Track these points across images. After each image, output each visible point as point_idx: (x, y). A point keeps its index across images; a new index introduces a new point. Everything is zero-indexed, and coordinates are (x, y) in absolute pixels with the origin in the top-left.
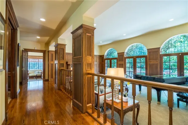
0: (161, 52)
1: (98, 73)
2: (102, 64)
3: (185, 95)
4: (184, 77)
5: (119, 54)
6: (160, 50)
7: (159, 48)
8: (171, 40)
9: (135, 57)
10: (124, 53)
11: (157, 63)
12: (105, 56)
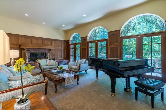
0: (121, 35)
1: (63, 58)
2: (67, 49)
3: (145, 83)
4: (143, 59)
5: (83, 39)
6: (121, 32)
7: (119, 30)
8: (131, 22)
9: (97, 41)
10: (87, 37)
11: (117, 46)
12: (70, 41)
